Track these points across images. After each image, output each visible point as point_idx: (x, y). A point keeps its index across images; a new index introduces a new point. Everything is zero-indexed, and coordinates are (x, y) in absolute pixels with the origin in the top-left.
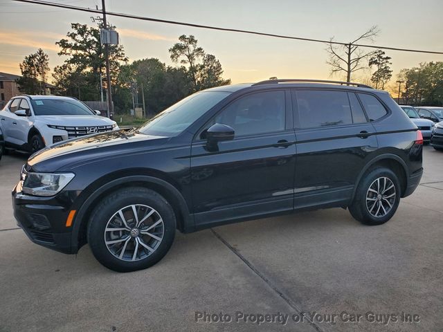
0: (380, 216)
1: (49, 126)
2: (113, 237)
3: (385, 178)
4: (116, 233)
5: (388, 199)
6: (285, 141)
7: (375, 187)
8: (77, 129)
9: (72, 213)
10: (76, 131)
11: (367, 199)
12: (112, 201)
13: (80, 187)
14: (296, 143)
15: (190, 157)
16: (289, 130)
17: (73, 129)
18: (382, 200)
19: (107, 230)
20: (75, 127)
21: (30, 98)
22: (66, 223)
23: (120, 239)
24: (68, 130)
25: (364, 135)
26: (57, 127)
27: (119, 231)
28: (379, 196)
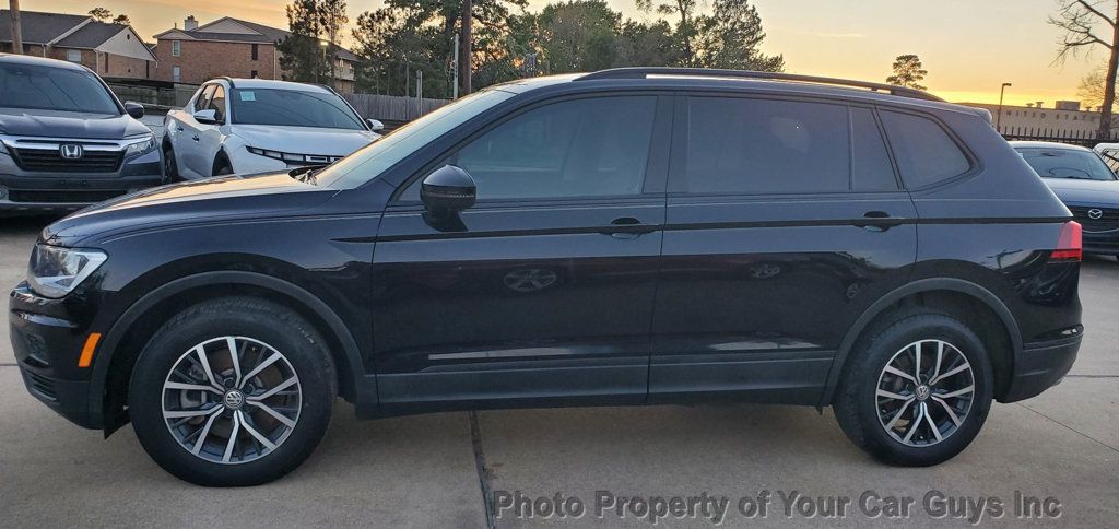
0: (921, 445)
1: (250, 149)
2: (186, 402)
3: (941, 344)
4: (192, 394)
5: (950, 401)
6: (634, 221)
7: (907, 362)
8: (308, 159)
9: (94, 339)
10: (304, 162)
11: (879, 392)
12: (184, 322)
13: (113, 284)
14: (663, 228)
15: (376, 239)
16: (652, 196)
17: (301, 159)
18: (929, 401)
19: (168, 385)
20: (304, 156)
21: (232, 85)
22: (78, 358)
23: (198, 409)
24: (288, 162)
25: (878, 221)
26: (265, 153)
27: (200, 392)
28: (923, 390)
